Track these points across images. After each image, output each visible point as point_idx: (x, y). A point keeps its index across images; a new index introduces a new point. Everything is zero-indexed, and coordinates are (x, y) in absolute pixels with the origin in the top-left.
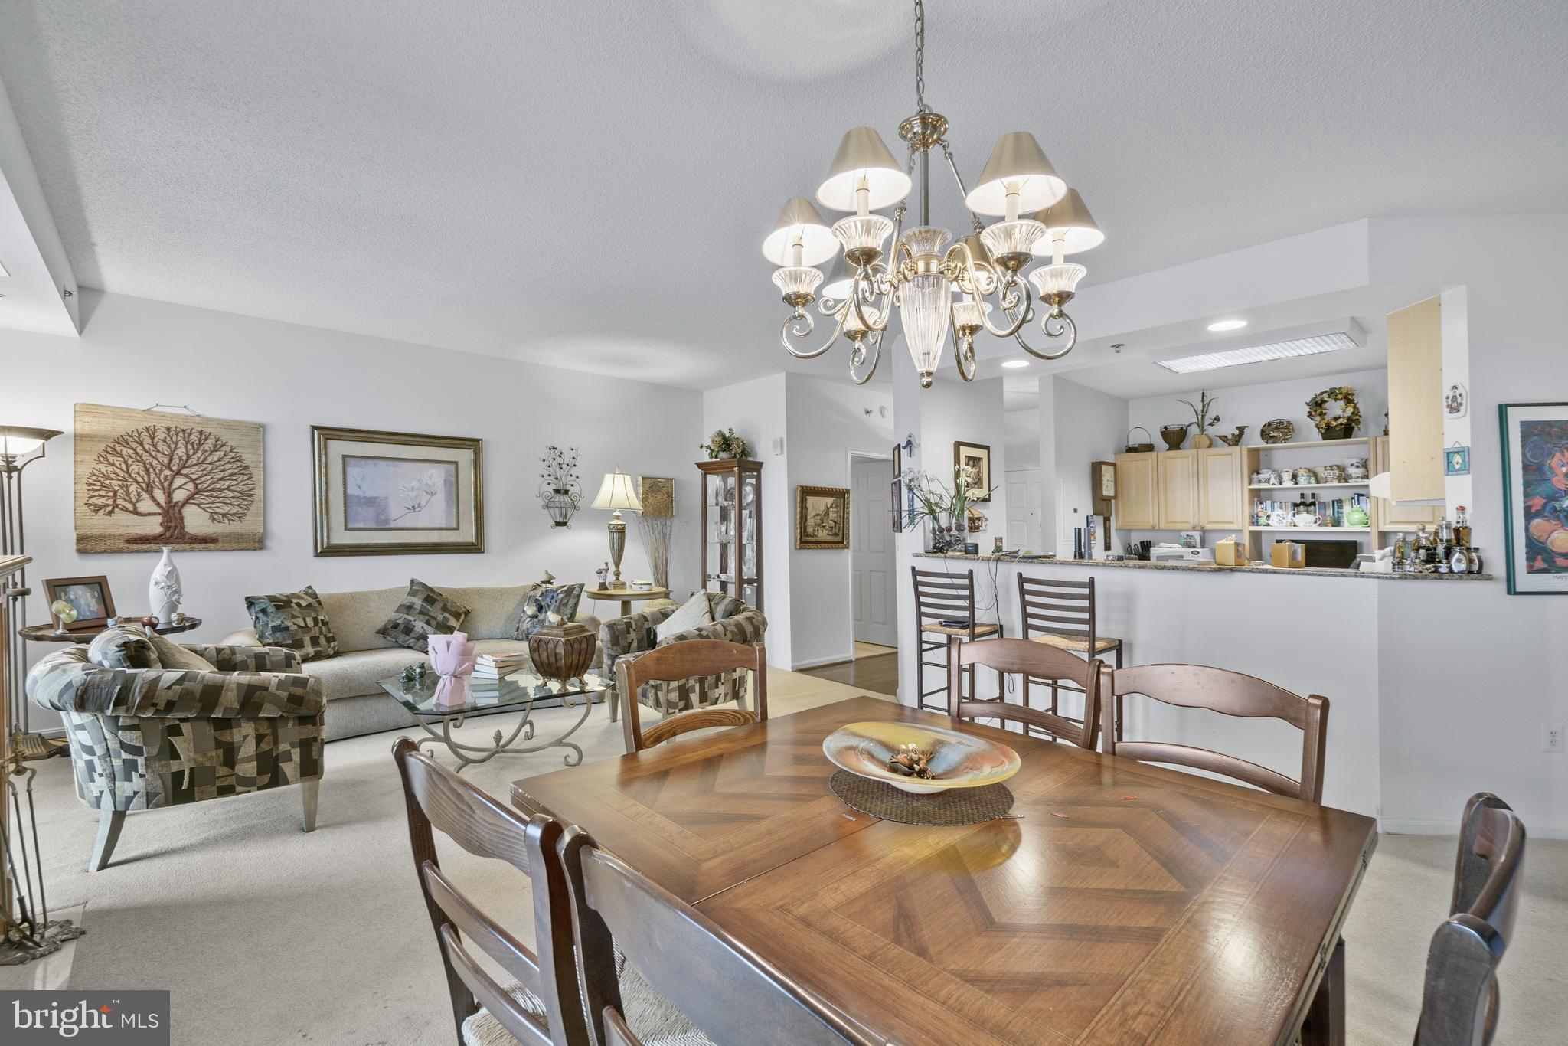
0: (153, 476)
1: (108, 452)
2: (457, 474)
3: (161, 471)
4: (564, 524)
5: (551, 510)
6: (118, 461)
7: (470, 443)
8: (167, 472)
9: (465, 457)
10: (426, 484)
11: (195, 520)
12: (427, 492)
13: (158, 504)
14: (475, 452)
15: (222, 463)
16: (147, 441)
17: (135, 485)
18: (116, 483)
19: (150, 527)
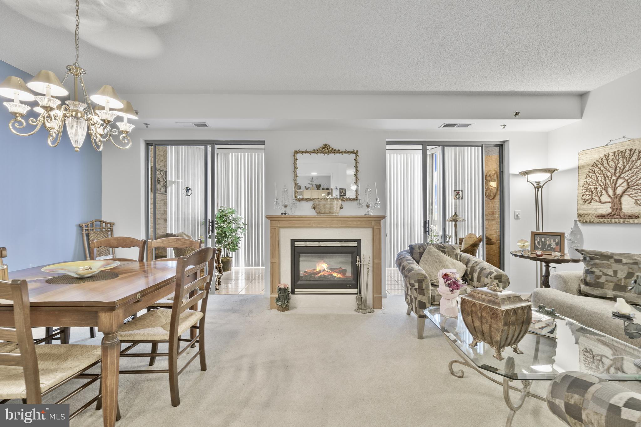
0: (608, 181)
1: (590, 172)
3: (611, 177)
6: (593, 175)
8: (614, 178)
11: (629, 206)
13: (610, 196)
16: (605, 162)
17: (600, 187)
18: (592, 187)
19: (605, 209)
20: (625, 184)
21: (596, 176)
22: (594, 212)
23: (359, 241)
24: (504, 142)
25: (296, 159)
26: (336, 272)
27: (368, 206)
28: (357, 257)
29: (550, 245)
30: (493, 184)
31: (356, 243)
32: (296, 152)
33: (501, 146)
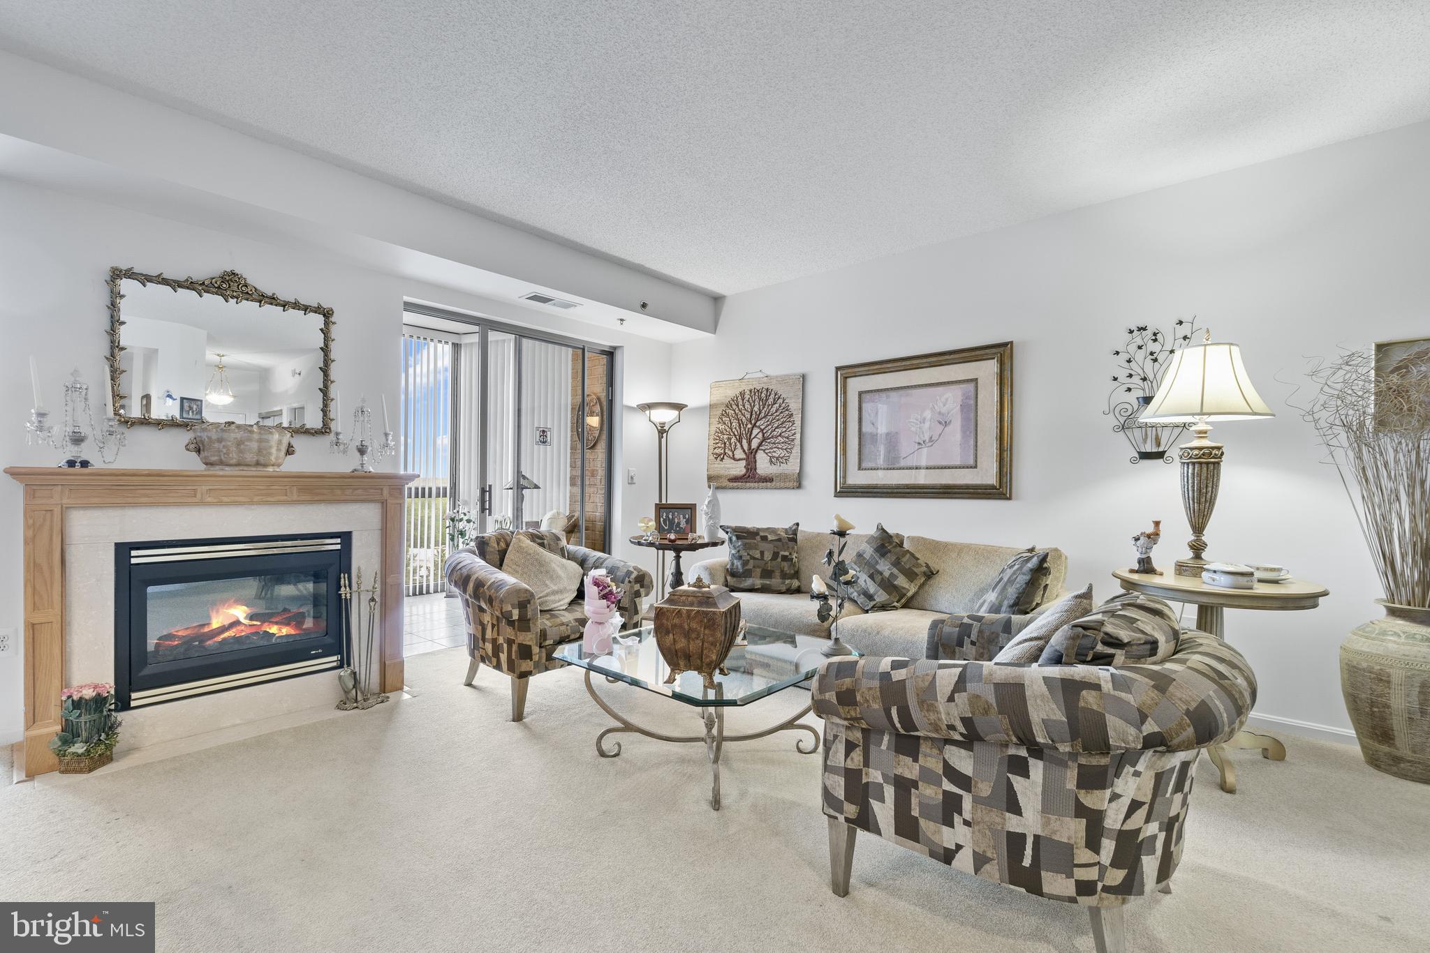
0: (742, 429)
1: (723, 415)
2: (977, 394)
3: (746, 425)
4: (1160, 455)
5: (1129, 433)
6: (726, 420)
7: (994, 350)
8: (749, 426)
9: (987, 370)
10: (940, 413)
11: (763, 465)
12: (940, 423)
13: (744, 451)
14: (1001, 363)
15: (778, 414)
16: (741, 403)
17: (734, 438)
18: (726, 437)
19: (739, 469)
20: (760, 436)
21: (730, 421)
22: (726, 473)
23: (346, 537)
25: (115, 297)
26: (277, 623)
27: (361, 451)
28: (342, 575)
29: (679, 524)
30: (593, 421)
31: (339, 540)
32: (117, 274)
33: (611, 354)
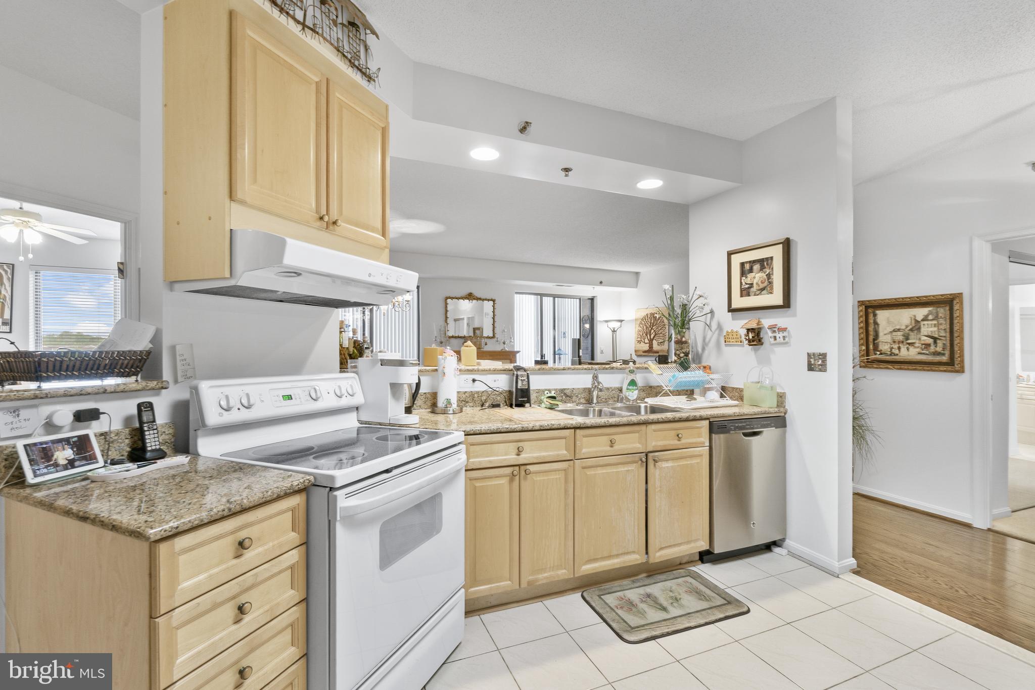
0: (647, 330)
1: (641, 324)
3: (649, 328)
11: (655, 346)
13: (648, 340)
15: (660, 324)
16: (647, 319)
19: (646, 347)
20: (654, 333)
21: (643, 326)
22: (642, 349)
24: (594, 297)
25: (446, 304)
27: (504, 343)
30: (587, 326)
32: (447, 298)
33: (592, 300)
